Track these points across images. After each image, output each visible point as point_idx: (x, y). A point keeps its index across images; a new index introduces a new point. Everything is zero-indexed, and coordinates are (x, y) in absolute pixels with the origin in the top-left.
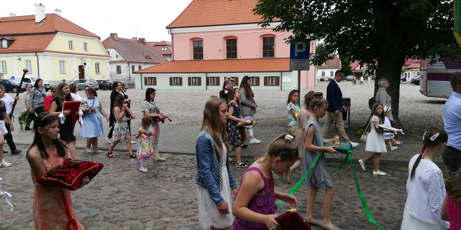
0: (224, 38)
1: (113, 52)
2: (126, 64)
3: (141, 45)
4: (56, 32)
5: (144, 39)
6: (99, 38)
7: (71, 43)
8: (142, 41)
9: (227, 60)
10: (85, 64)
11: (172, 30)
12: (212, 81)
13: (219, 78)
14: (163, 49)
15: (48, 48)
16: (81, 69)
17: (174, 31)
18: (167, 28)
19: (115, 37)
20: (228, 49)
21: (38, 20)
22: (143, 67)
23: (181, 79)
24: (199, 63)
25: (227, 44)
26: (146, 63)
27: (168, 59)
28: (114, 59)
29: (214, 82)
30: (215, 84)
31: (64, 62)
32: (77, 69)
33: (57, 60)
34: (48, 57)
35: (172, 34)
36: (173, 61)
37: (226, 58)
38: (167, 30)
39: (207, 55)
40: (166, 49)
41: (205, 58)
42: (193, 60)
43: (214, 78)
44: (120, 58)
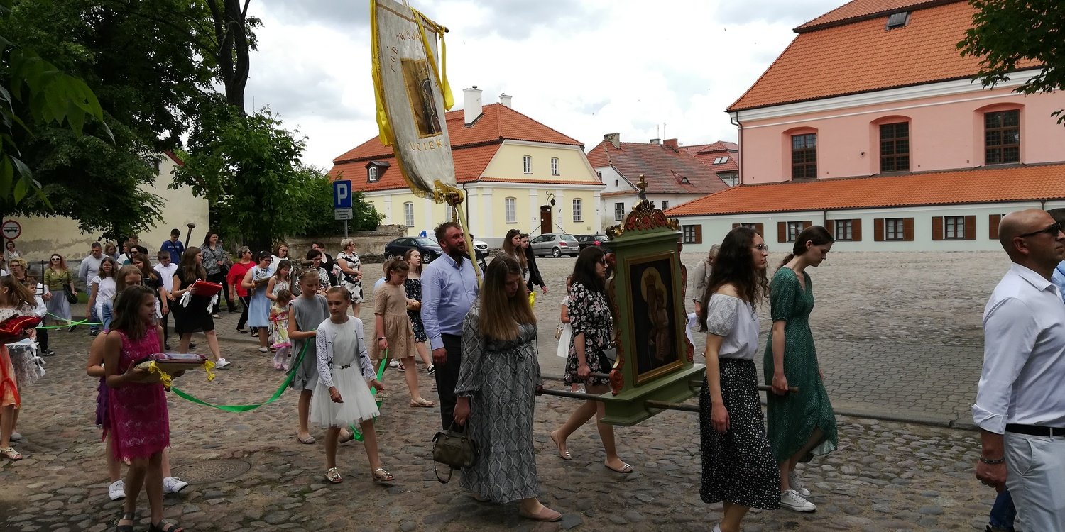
0: (874, 122)
1: (609, 174)
3: (669, 155)
4: (501, 139)
5: (675, 141)
6: (582, 147)
7: (527, 159)
8: (671, 145)
9: (881, 176)
10: (553, 202)
11: (742, 114)
12: (841, 230)
13: (859, 221)
14: (717, 161)
15: (486, 174)
16: (546, 212)
17: (745, 116)
18: (729, 111)
19: (614, 142)
20: (885, 148)
21: (469, 119)
22: (673, 203)
23: (760, 227)
24: (807, 186)
25: (882, 137)
26: (678, 194)
27: (730, 182)
28: (611, 188)
29: (845, 233)
30: (849, 236)
31: (513, 199)
32: (537, 214)
33: (501, 195)
34: (485, 191)
35: (740, 125)
36: (742, 185)
37: (878, 171)
38: (728, 116)
39: (827, 166)
40: (724, 160)
41: (821, 174)
42: (791, 180)
43: (845, 221)
44: (624, 186)
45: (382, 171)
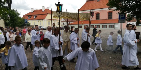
2: (66, 22)
10: (55, 22)
15: (45, 18)
16: (54, 24)
22: (71, 23)
23: (82, 26)
28: (63, 21)
31: (49, 22)
44: (64, 20)
45: (30, 17)
